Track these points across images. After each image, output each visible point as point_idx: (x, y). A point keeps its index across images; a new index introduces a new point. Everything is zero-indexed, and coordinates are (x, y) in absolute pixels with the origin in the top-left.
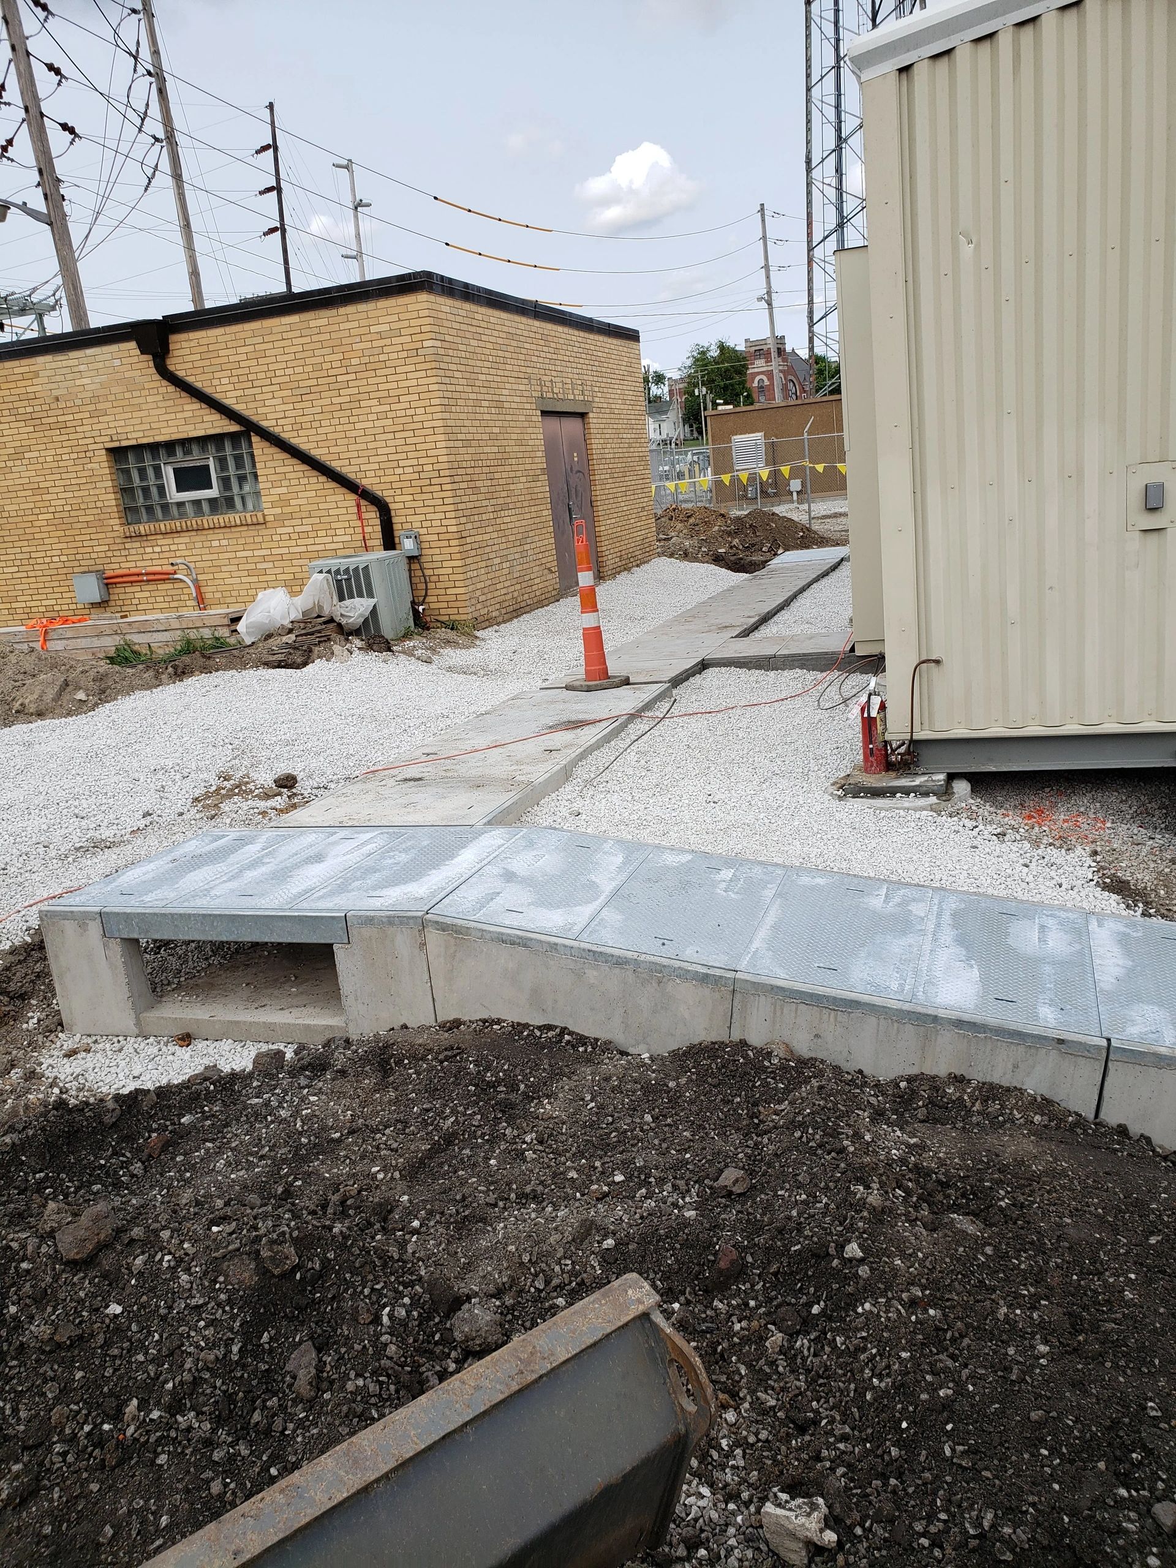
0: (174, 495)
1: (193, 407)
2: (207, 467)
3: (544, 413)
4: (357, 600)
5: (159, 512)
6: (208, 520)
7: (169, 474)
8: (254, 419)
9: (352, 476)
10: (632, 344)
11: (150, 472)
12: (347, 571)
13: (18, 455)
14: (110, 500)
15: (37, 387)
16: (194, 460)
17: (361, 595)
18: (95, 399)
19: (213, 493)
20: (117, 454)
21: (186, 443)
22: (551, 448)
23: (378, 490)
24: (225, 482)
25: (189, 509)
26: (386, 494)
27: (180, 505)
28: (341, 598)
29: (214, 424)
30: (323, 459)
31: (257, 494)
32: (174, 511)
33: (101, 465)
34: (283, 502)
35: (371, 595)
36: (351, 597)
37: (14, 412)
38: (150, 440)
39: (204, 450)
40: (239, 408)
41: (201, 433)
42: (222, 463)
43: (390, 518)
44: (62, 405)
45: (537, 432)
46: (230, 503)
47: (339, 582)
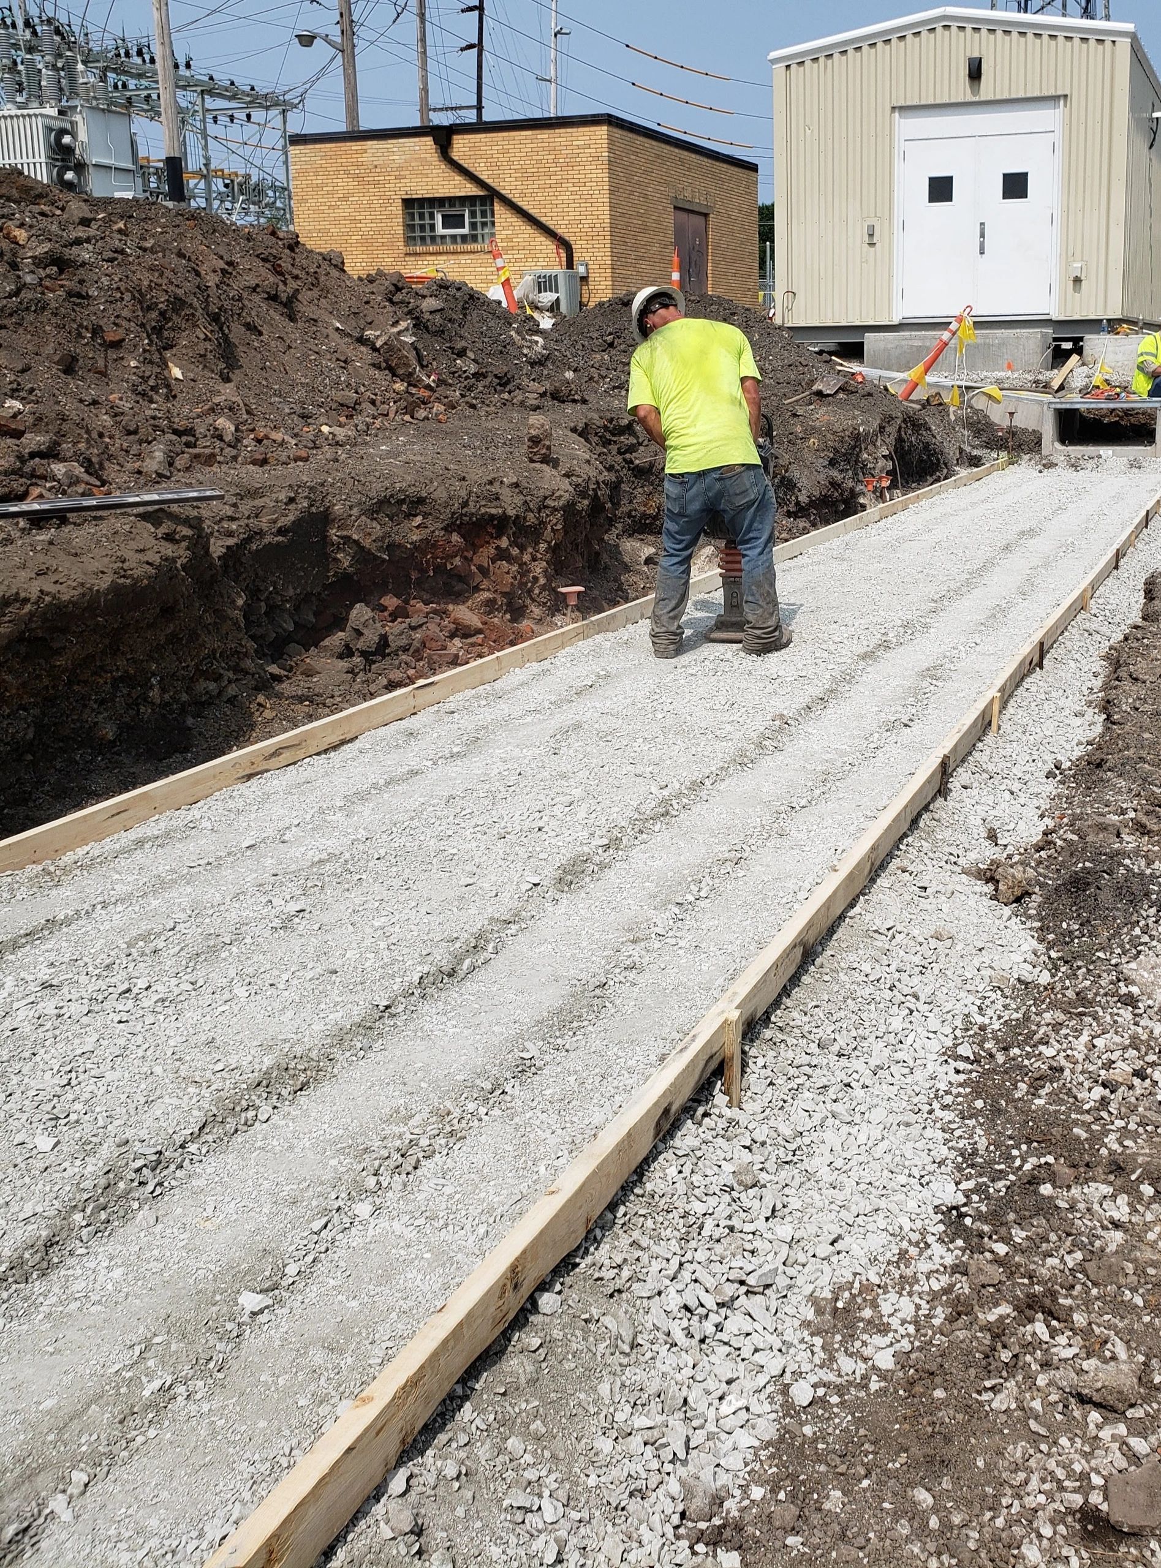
0: (440, 230)
1: (458, 179)
2: (463, 215)
3: (676, 208)
4: (548, 293)
5: (428, 241)
6: (459, 247)
7: (439, 218)
8: (498, 188)
9: (552, 227)
10: (753, 174)
11: (427, 216)
12: (545, 277)
13: (345, 198)
14: (400, 230)
15: (364, 159)
16: (455, 210)
17: (551, 291)
18: (400, 168)
19: (466, 231)
20: (408, 203)
21: (452, 200)
22: (679, 231)
23: (566, 236)
24: (473, 226)
25: (448, 240)
26: (571, 240)
27: (443, 237)
28: (540, 292)
29: (470, 189)
30: (536, 215)
31: (493, 235)
32: (438, 240)
33: (397, 209)
34: (508, 239)
35: (557, 292)
36: (545, 291)
37: (347, 172)
38: (431, 196)
39: (463, 205)
40: (489, 181)
41: (463, 194)
42: (473, 214)
43: (572, 253)
44: (378, 170)
45: (669, 219)
46: (474, 239)
47: (539, 283)
